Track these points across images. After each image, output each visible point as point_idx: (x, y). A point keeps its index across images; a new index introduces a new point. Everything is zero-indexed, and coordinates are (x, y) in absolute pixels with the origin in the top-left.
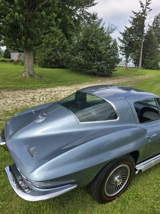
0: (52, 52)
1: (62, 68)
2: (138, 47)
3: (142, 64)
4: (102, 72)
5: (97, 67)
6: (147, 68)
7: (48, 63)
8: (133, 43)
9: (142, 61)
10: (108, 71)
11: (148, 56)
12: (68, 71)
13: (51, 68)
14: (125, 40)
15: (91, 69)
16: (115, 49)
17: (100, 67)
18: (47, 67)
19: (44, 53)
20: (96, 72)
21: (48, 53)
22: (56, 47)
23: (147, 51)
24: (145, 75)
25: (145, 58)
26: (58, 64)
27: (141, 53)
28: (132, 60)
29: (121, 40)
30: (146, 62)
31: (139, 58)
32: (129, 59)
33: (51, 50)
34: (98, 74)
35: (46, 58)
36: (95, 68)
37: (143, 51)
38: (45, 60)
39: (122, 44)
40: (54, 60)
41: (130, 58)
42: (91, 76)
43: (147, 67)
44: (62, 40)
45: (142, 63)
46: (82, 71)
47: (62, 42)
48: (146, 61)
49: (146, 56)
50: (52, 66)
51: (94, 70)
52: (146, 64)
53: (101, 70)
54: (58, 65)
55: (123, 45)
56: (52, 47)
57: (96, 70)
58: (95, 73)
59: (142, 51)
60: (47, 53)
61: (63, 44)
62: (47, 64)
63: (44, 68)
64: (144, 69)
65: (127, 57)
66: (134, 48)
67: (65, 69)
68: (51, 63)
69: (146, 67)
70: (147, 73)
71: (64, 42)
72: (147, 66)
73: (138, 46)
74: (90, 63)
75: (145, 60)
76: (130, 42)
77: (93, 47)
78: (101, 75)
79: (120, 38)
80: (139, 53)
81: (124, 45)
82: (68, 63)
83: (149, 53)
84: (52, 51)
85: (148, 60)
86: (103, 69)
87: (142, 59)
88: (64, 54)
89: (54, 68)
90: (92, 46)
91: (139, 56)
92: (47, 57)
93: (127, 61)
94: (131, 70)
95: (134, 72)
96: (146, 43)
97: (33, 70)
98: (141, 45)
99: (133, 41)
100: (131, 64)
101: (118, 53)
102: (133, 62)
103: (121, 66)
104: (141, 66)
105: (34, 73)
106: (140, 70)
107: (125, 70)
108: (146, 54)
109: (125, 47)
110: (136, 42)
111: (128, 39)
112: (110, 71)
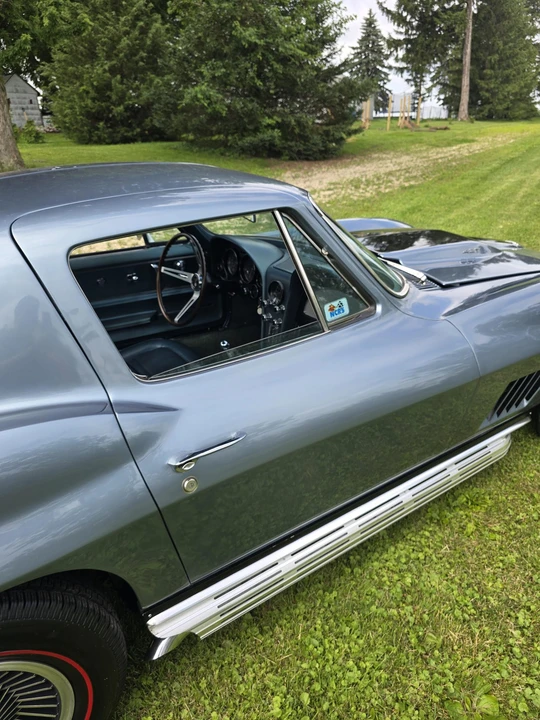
0: (111, 79)
1: (156, 140)
2: (452, 36)
3: (472, 104)
4: (305, 138)
5: (280, 120)
6: (489, 117)
7: (101, 124)
8: (435, 19)
9: (471, 91)
10: (327, 133)
11: (492, 68)
12: (175, 149)
13: (115, 143)
14: (404, 10)
15: (256, 130)
16: (373, 51)
17: (293, 122)
18: (100, 141)
19: (82, 85)
20: (277, 142)
21: (95, 83)
22: (121, 55)
23: (491, 50)
24: (473, 141)
25: (482, 78)
26: (139, 125)
27: (467, 59)
28: (435, 91)
29: (388, 12)
30: (487, 95)
31: (460, 80)
32: (427, 86)
33: (105, 71)
34: (285, 148)
35: (89, 102)
36: (272, 127)
37: (472, 51)
38: (88, 112)
39: (396, 27)
40: (121, 108)
41: (430, 84)
42: (259, 160)
43: (489, 111)
44: (141, 23)
45: (470, 97)
46: (224, 144)
47: (144, 31)
48: (487, 91)
49: (484, 68)
50: (119, 135)
51: (267, 135)
52: (486, 102)
53: (297, 131)
54: (139, 130)
55: (397, 32)
56: (108, 57)
57: (277, 133)
58: (272, 145)
59: (469, 51)
60: (92, 85)
61: (149, 42)
62: (98, 129)
63: (87, 144)
64: (477, 120)
65: (417, 82)
66: (440, 41)
67: (165, 144)
68: (112, 123)
69: (486, 113)
70: (483, 134)
71: (153, 30)
72: (488, 107)
73: (453, 29)
74: (250, 106)
75: (482, 84)
76: (423, 19)
77: (254, 39)
78: (299, 152)
79: (385, 5)
80: (460, 61)
81: (401, 33)
82: (169, 117)
83: (496, 57)
84: (108, 74)
85: (492, 86)
86: (304, 127)
87: (471, 80)
88: (157, 80)
89: (126, 140)
90: (250, 34)
91: (460, 72)
92: (93, 99)
93: (418, 96)
94: (427, 126)
95: (439, 134)
96: (484, 18)
97: (16, 151)
98: (465, 27)
99: (436, 14)
100: (433, 106)
101: (383, 66)
102: (442, 97)
103: (386, 118)
104: (466, 112)
105: (20, 163)
106: (463, 126)
107: (405, 131)
108: (484, 62)
109: (407, 41)
110: (446, 17)
111: (416, 8)
112: (333, 135)
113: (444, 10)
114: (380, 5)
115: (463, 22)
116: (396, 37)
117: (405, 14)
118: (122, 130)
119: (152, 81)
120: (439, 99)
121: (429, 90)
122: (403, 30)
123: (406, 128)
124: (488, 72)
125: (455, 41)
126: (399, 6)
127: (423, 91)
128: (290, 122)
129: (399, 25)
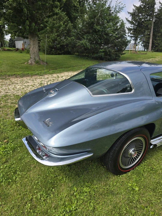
0: (57, 38)
1: (67, 54)
2: (148, 28)
3: (152, 47)
4: (110, 55)
5: (104, 50)
6: (157, 51)
7: (53, 49)
8: (143, 23)
9: (152, 43)
10: (116, 54)
11: (159, 37)
12: (74, 57)
13: (56, 55)
14: (134, 20)
15: (97, 53)
16: (123, 31)
17: (108, 51)
18: (52, 54)
19: (49, 39)
20: (103, 56)
21: (53, 39)
22: (60, 32)
23: (159, 32)
24: (155, 58)
25: (156, 40)
26: (63, 50)
27: (151, 34)
28: (141, 43)
29: (129, 21)
30: (157, 45)
31: (149, 40)
32: (138, 41)
33: (55, 36)
34: (105, 58)
35: (51, 44)
36: (102, 52)
37: (153, 32)
38: (50, 46)
39: (131, 25)
40: (59, 45)
41: (139, 41)
42: (97, 61)
43: (157, 49)
44: (66, 24)
45: (152, 45)
46: (88, 56)
47: (66, 26)
48: (157, 43)
49: (156, 37)
50: (58, 53)
51: (100, 54)
52: (157, 46)
53: (108, 53)
54: (63, 51)
55: (131, 27)
56: (56, 32)
57: (103, 54)
58: (102, 57)
59: (152, 32)
60: (52, 39)
61: (67, 28)
62: (52, 51)
63: (49, 55)
64: (154, 51)
65: (136, 40)
66: (144, 29)
67: (70, 55)
68: (56, 49)
69: (156, 50)
70: (158, 56)
71: (69, 25)
72: (157, 48)
73: (148, 26)
74: (96, 46)
75: (156, 41)
76: (139, 23)
77: (99, 29)
78: (108, 59)
79: (128, 19)
80: (149, 35)
81: (132, 27)
82: (73, 49)
83: (160, 34)
84: (56, 37)
85: (158, 42)
86: (111, 52)
87: (152, 40)
88: (69, 39)
89: (59, 54)
90: (98, 28)
91: (149, 38)
92: (52, 43)
93: (136, 44)
94: (140, 53)
95: (144, 55)
96: (157, 23)
97: (39, 56)
98: (151, 25)
99: (143, 22)
100: (140, 47)
101: (126, 36)
102: (143, 45)
103: (129, 50)
104: (151, 49)
105: (40, 59)
106: (150, 53)
107: (134, 54)
108: (156, 35)
109: (134, 29)
110: (146, 23)
111: (137, 20)
112: (118, 55)
113: (145, 21)
114: (127, 19)
115: (151, 24)
116: (130, 28)
117: (134, 22)
118: (58, 51)
119: (67, 39)
120: (142, 45)
121: (139, 43)
122: (133, 26)
123: (134, 53)
124: (158, 38)
125: (148, 29)
126: (132, 19)
127: (137, 43)
128: (107, 51)
129: (132, 25)
